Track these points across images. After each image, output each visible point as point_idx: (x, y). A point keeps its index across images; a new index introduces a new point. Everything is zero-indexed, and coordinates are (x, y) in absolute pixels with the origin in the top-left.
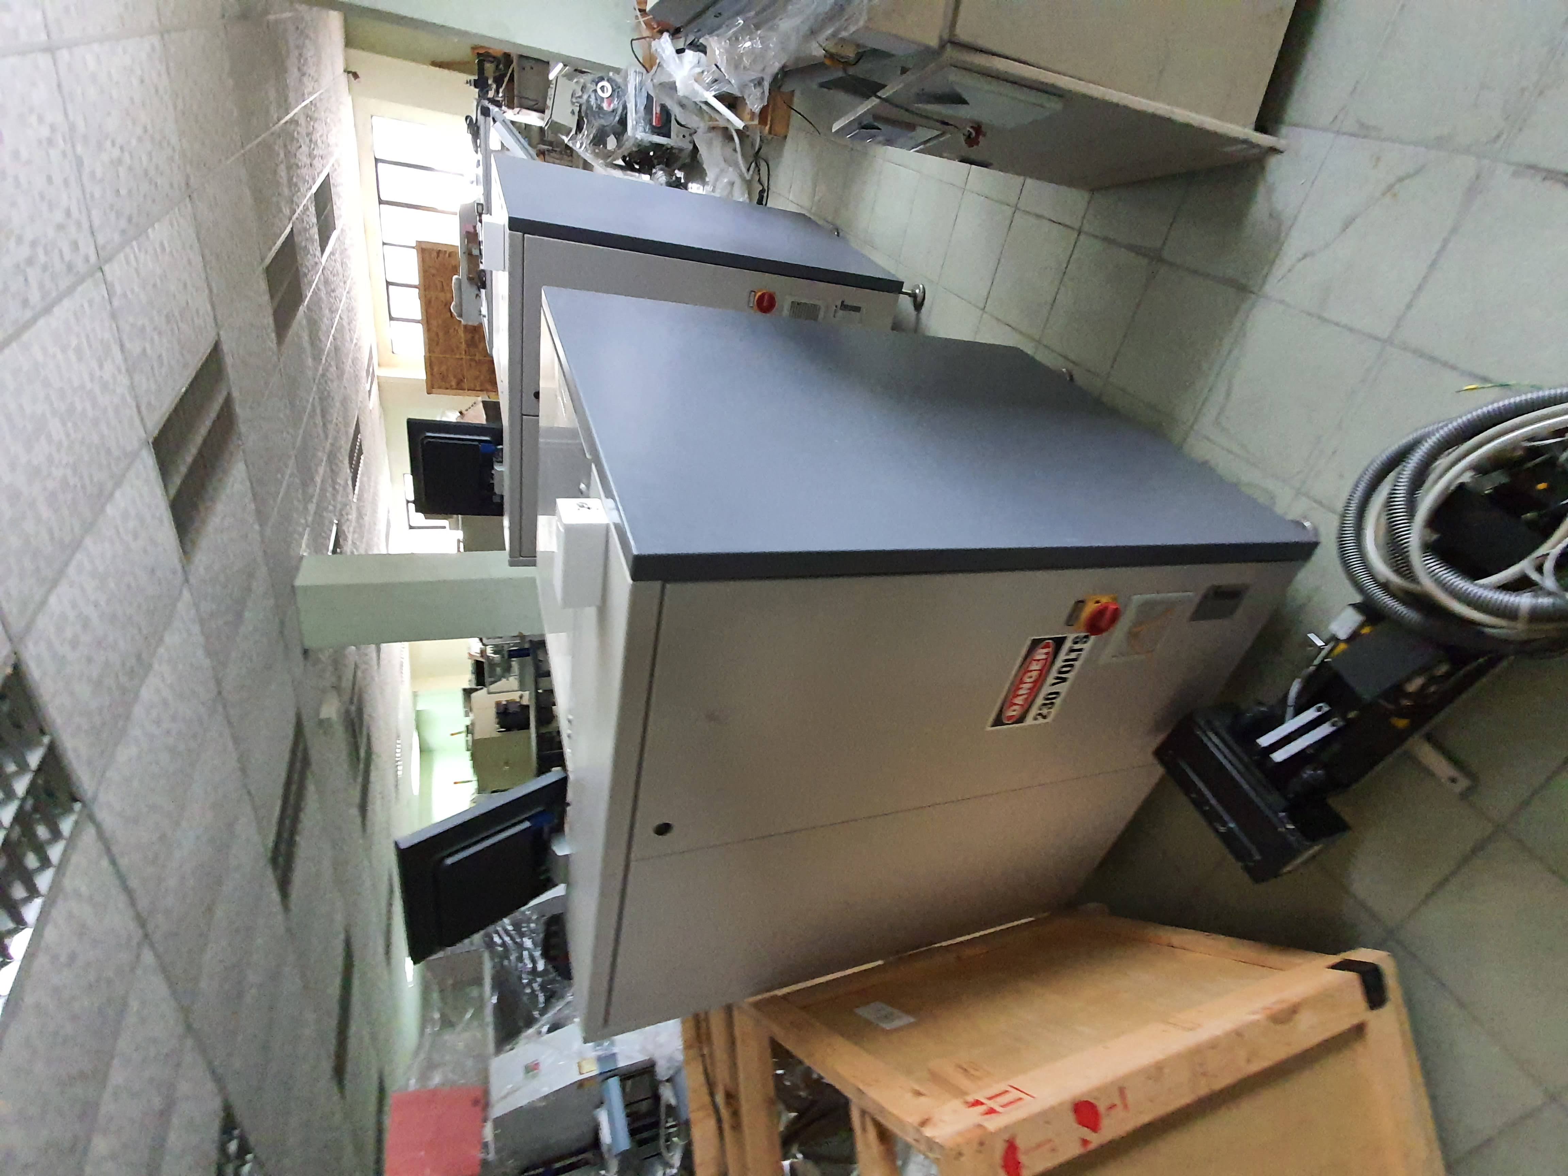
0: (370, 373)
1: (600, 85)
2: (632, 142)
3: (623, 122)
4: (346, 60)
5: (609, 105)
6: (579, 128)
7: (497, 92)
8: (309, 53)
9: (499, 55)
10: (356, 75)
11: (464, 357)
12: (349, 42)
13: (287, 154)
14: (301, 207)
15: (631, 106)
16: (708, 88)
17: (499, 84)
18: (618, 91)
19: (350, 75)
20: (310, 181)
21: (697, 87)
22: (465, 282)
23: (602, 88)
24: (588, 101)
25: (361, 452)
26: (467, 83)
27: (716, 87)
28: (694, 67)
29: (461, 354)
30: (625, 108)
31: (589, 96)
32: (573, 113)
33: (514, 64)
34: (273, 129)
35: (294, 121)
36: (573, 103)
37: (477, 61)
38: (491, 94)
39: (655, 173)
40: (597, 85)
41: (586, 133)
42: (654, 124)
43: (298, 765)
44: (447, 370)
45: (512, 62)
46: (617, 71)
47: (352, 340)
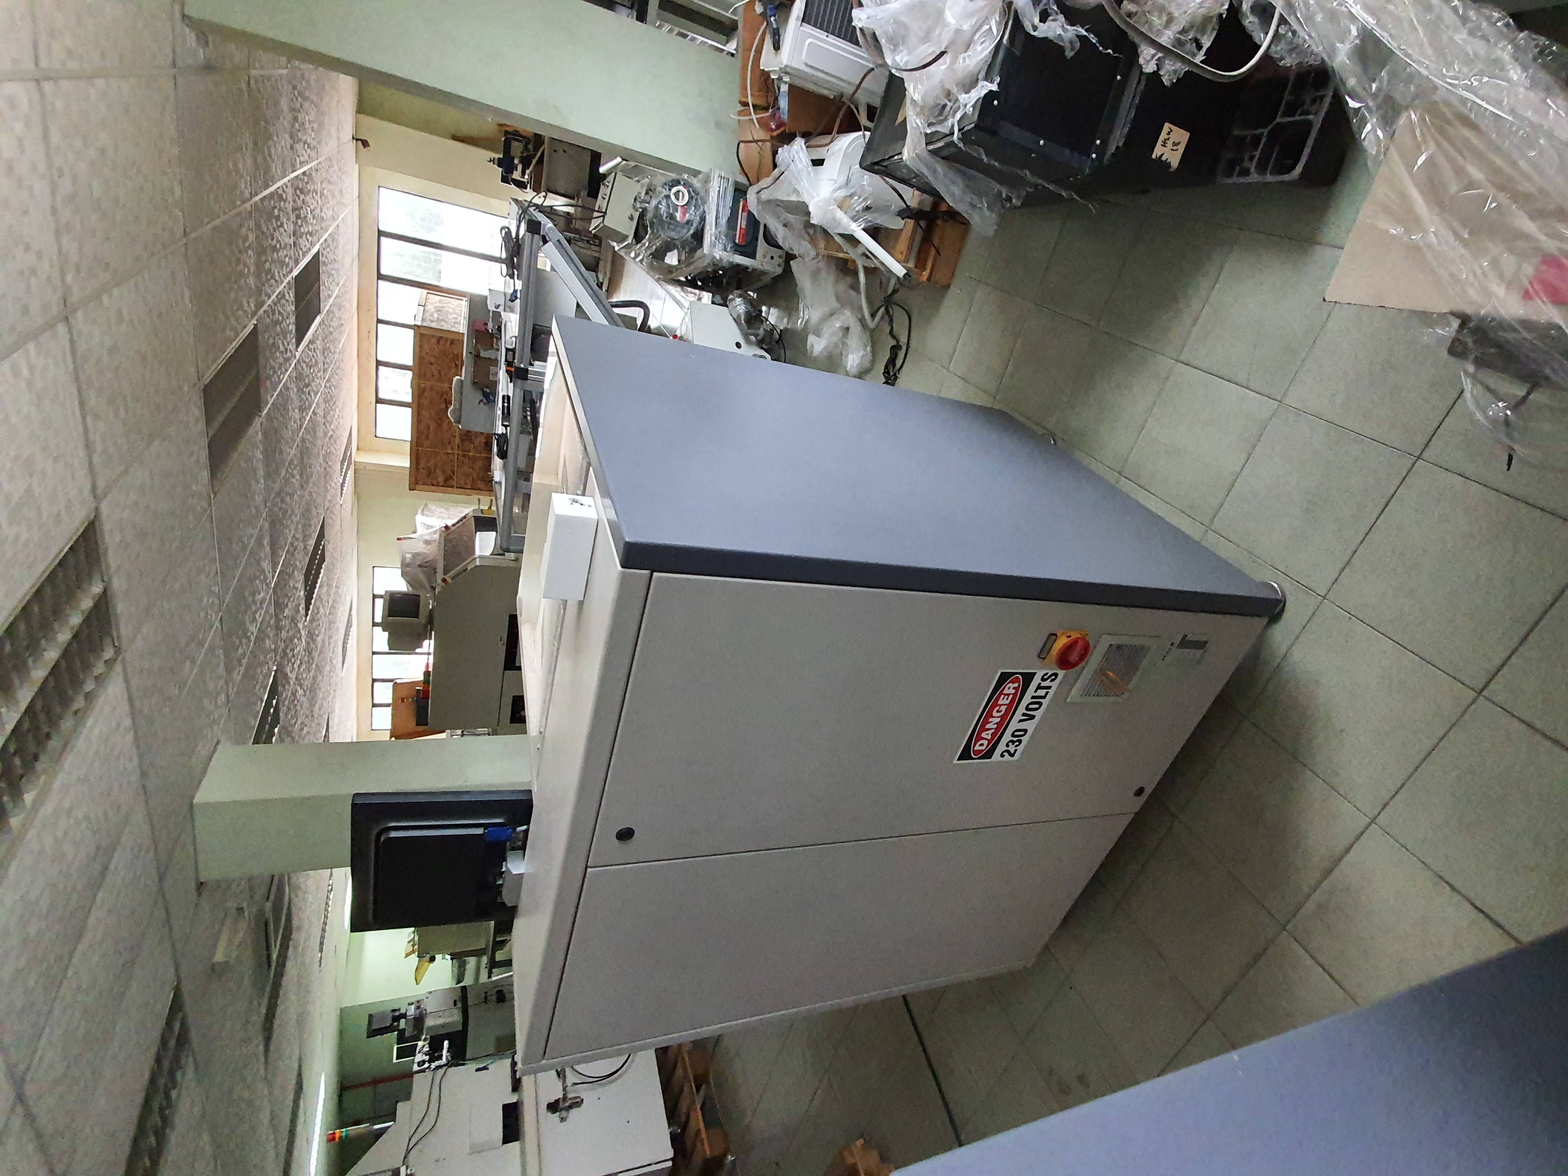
0: (346, 458)
1: (674, 190)
2: (707, 261)
3: (698, 237)
4: (357, 126)
5: (684, 215)
6: (638, 237)
7: (523, 173)
8: (308, 116)
9: (530, 136)
10: (365, 143)
11: (456, 452)
12: (362, 107)
13: (261, 235)
14: (274, 297)
15: (711, 218)
16: (855, 219)
17: (526, 165)
18: (696, 198)
19: (360, 142)
20: (292, 264)
21: (840, 214)
22: (468, 385)
23: (677, 194)
24: (657, 208)
25: (322, 560)
26: (490, 161)
27: (869, 216)
28: (839, 188)
29: (452, 449)
30: (703, 219)
31: (660, 203)
32: (631, 218)
33: (546, 145)
34: (242, 208)
35: (278, 196)
36: (634, 207)
37: (503, 139)
38: (516, 175)
39: (732, 300)
40: (670, 190)
41: (647, 244)
42: (737, 241)
43: (172, 1043)
44: (436, 466)
45: (543, 143)
46: (695, 173)
47: (325, 434)
